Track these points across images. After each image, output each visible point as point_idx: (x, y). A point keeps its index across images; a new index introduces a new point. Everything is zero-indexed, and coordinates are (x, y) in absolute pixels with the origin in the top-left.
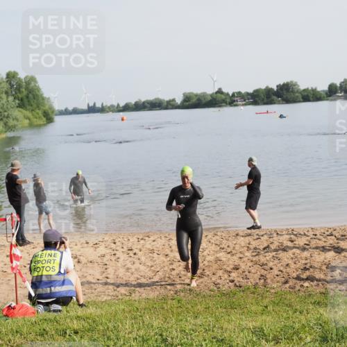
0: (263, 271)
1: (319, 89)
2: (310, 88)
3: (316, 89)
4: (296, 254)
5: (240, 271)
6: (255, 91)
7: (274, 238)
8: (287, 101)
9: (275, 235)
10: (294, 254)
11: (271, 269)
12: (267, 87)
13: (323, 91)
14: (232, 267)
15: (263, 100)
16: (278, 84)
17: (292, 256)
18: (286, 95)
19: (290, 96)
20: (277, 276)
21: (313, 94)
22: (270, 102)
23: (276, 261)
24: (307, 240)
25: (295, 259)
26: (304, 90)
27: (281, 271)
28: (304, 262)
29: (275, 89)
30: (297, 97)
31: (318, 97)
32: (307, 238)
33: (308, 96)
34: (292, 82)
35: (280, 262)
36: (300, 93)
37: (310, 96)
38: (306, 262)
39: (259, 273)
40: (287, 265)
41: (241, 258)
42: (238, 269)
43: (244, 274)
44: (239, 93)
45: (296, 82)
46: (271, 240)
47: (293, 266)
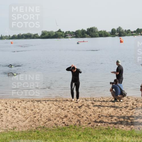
0: (79, 118)
1: (107, 31)
2: (103, 31)
3: (105, 31)
4: (95, 110)
5: (68, 118)
6: (76, 31)
7: (84, 102)
8: (92, 36)
9: (85, 101)
10: (94, 110)
11: (83, 117)
12: (82, 29)
13: (109, 32)
14: (64, 116)
15: (80, 35)
16: (88, 28)
17: (93, 111)
18: (91, 33)
19: (93, 34)
20: (86, 120)
21: (104, 33)
22: (84, 37)
23: (85, 113)
24: (100, 103)
25: (94, 112)
26: (100, 31)
27: (88, 118)
28: (98, 114)
29: (86, 30)
30: (97, 34)
31: (107, 35)
32: (100, 102)
33: (102, 34)
34: (94, 27)
35: (87, 114)
36: (98, 33)
37: (103, 34)
38: (100, 114)
39: (77, 119)
40: (90, 115)
41: (68, 112)
42: (67, 117)
43: (70, 119)
44: (69, 32)
45: (96, 28)
46: (83, 103)
47: (93, 115)
